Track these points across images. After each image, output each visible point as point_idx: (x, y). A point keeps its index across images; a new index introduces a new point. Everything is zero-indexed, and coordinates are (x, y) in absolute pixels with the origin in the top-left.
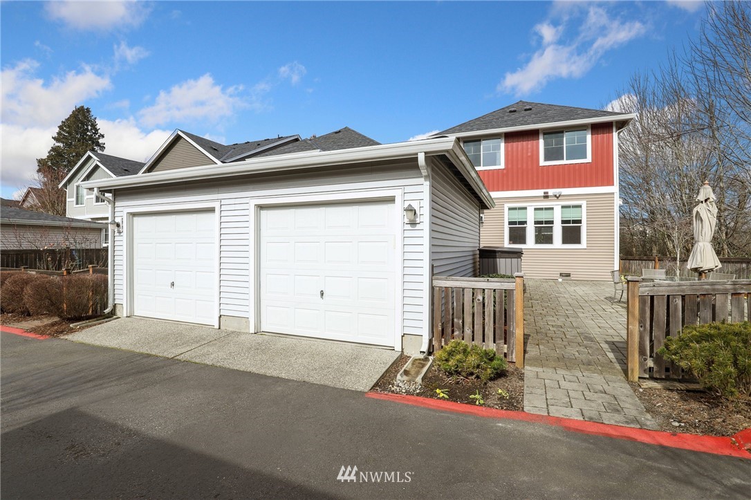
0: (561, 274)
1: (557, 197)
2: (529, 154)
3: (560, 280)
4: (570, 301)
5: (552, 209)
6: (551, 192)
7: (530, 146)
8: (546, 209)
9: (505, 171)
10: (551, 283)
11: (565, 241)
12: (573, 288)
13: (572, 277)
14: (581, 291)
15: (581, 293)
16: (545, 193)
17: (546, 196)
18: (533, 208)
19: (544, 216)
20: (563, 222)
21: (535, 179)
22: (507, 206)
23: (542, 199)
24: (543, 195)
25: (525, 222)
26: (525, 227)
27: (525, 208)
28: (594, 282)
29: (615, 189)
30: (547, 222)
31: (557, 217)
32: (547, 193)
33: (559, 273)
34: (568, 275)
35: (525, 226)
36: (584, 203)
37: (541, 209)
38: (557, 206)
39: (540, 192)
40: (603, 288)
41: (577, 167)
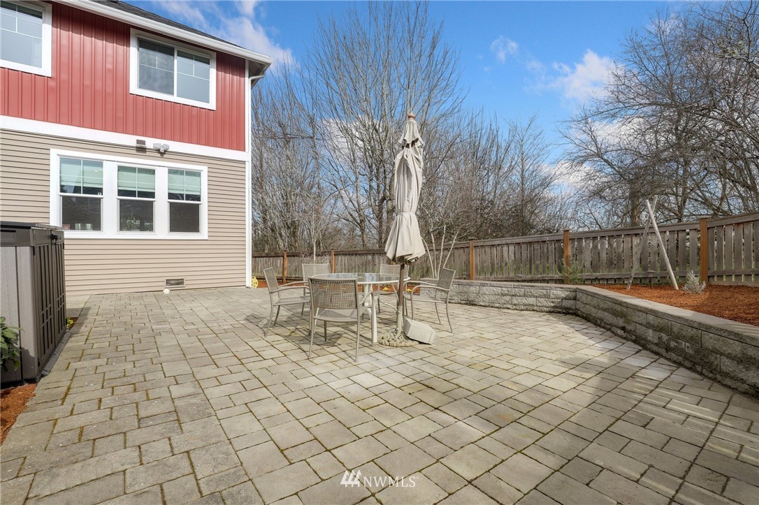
0: (168, 282)
1: (162, 153)
2: (109, 66)
3: (167, 291)
5: (153, 172)
6: (150, 143)
7: (110, 51)
8: (142, 171)
9: (52, 83)
10: (150, 300)
12: (188, 305)
13: (187, 285)
14: (202, 308)
15: (203, 314)
16: (138, 142)
17: (141, 149)
18: (115, 166)
19: (136, 183)
20: (171, 196)
21: (120, 114)
22: (55, 154)
23: (135, 152)
24: (134, 144)
25: (99, 190)
26: (99, 199)
27: (99, 164)
28: (220, 289)
30: (142, 194)
31: (161, 186)
32: (143, 142)
33: (164, 279)
34: (180, 282)
35: (99, 196)
36: (204, 170)
37: (132, 170)
38: (162, 169)
39: (131, 140)
40: (235, 298)
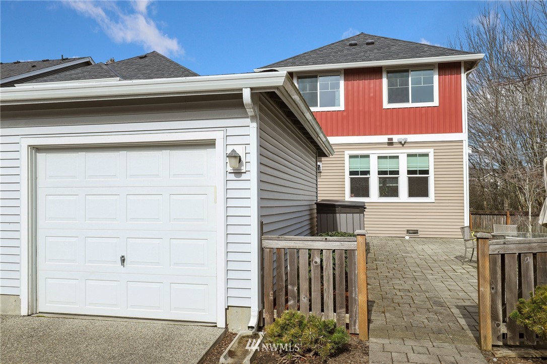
0: (408, 231)
1: (403, 144)
2: (372, 95)
3: (407, 238)
4: (418, 261)
5: (397, 157)
6: (396, 138)
7: (372, 86)
8: (391, 157)
9: (345, 114)
10: (398, 241)
11: (412, 194)
12: (420, 247)
13: (420, 234)
14: (429, 249)
15: (430, 252)
16: (389, 139)
17: (390, 143)
18: (376, 156)
19: (388, 165)
20: (409, 172)
21: (378, 123)
22: (347, 153)
23: (387, 146)
24: (387, 141)
25: (368, 172)
26: (368, 178)
27: (368, 156)
28: (444, 240)
29: (463, 136)
30: (392, 172)
31: (403, 166)
32: (391, 139)
33: (406, 229)
34: (416, 232)
35: (368, 176)
36: (431, 152)
37: (385, 157)
38: (402, 153)
39: (384, 139)
40: (452, 245)
41: (423, 111)
